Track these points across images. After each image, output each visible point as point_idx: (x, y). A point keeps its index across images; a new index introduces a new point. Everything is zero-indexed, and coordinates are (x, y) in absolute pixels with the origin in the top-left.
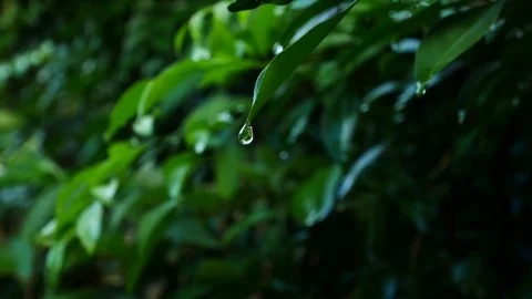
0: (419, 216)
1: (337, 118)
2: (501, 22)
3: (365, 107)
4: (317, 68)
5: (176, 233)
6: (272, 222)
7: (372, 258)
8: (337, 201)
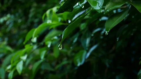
0: (107, 63)
1: (85, 38)
2: (128, 15)
3: (92, 35)
4: (80, 25)
5: (43, 67)
6: (68, 64)
7: (95, 74)
8: (85, 59)
